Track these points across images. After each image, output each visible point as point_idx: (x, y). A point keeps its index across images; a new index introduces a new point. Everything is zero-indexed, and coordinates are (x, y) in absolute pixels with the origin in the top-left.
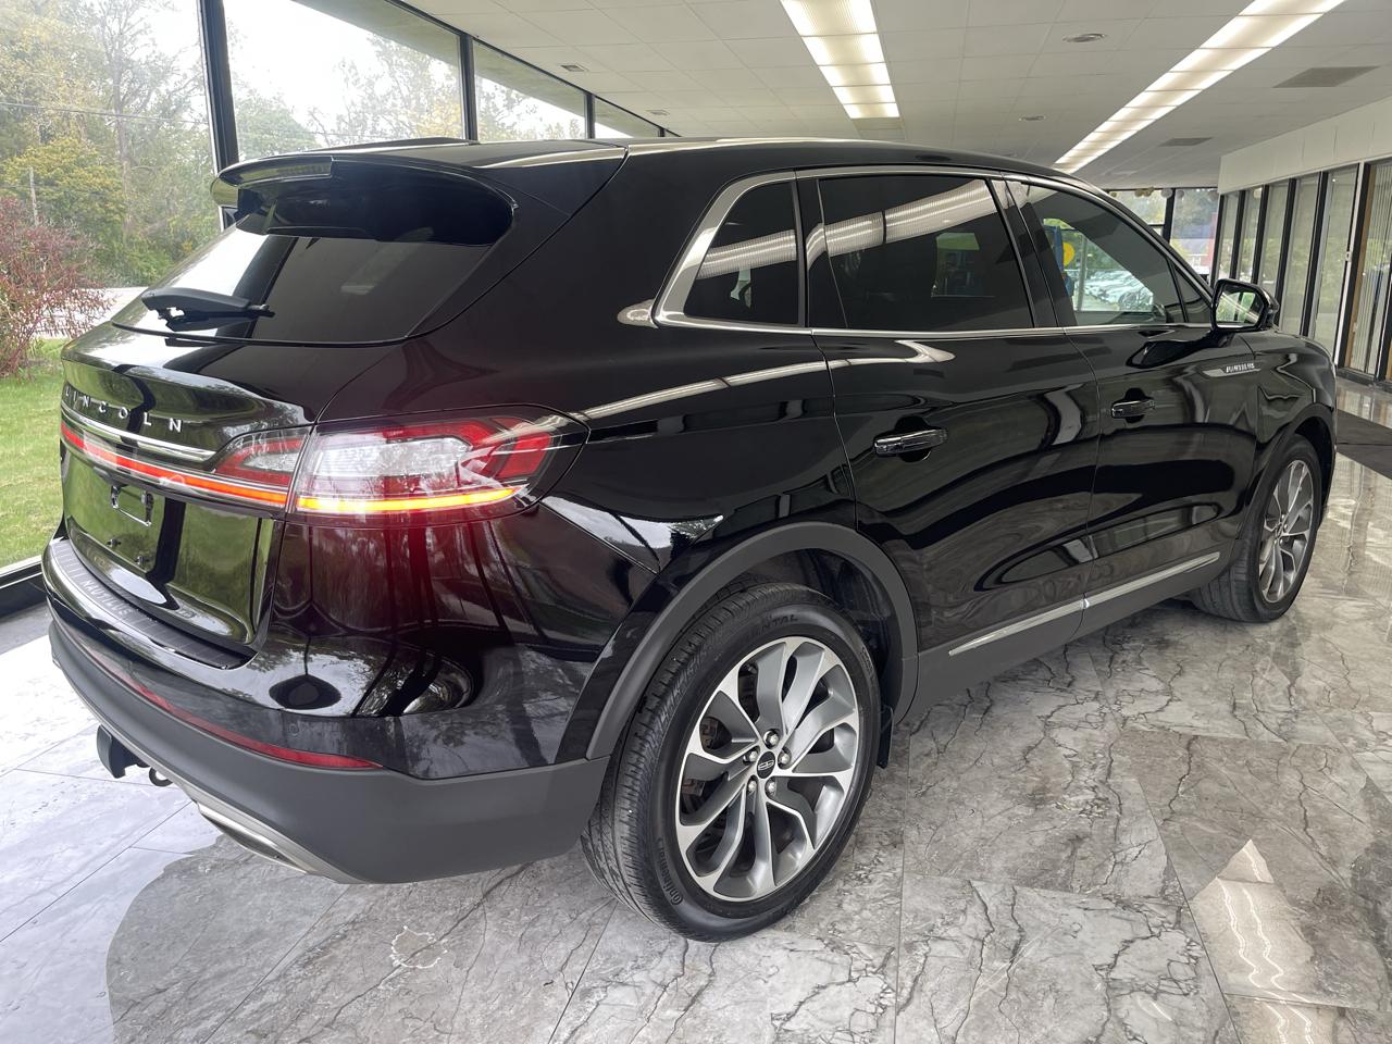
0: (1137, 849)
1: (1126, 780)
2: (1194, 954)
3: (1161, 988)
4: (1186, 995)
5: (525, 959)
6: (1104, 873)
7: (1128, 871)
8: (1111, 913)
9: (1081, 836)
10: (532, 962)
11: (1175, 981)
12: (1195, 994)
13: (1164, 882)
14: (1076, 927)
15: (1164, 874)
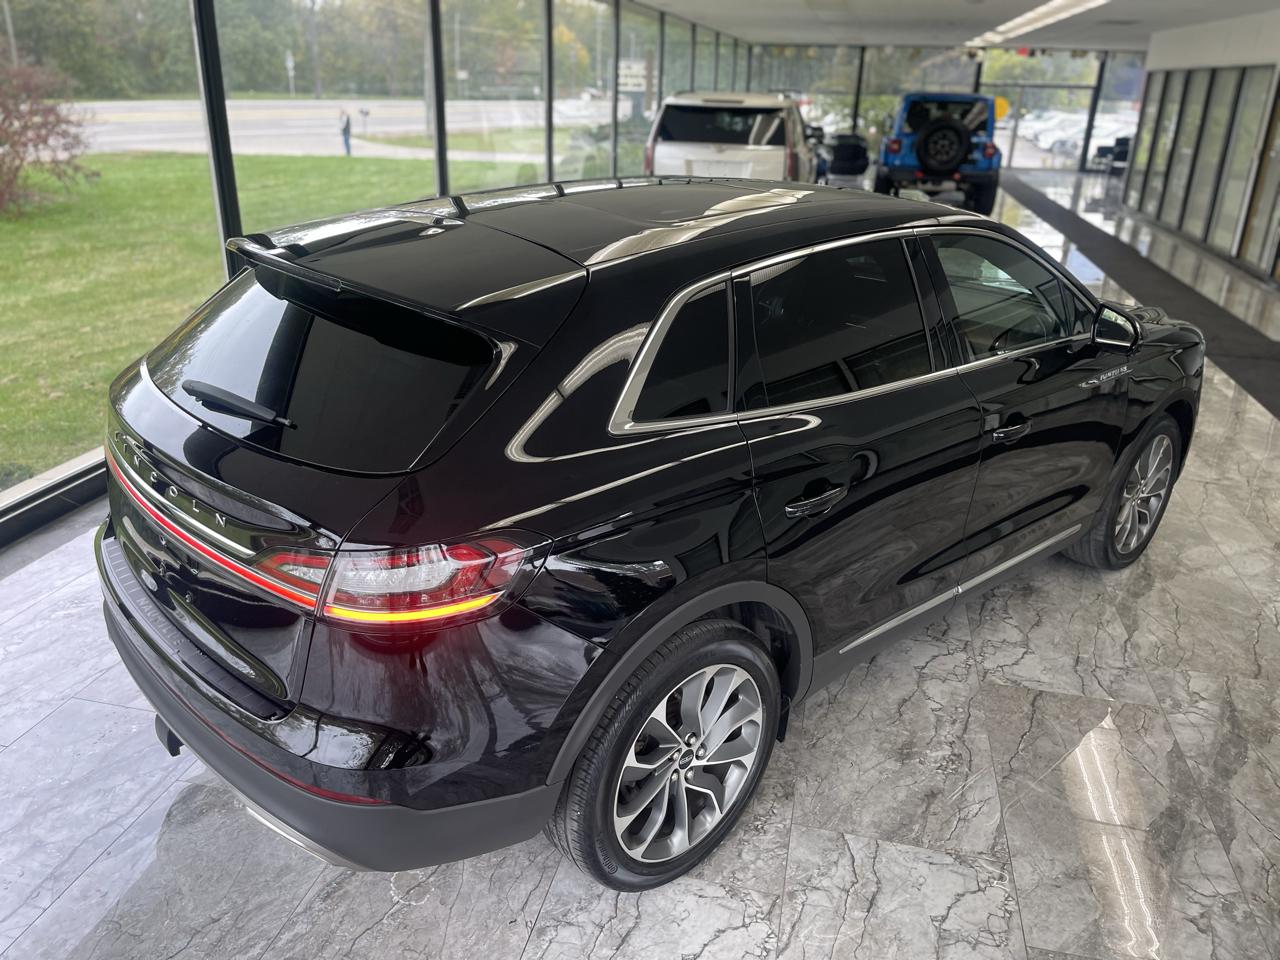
0: (978, 806)
1: (979, 735)
2: (1009, 909)
3: (980, 939)
4: (998, 946)
5: (494, 898)
6: (949, 828)
7: (968, 827)
8: (950, 868)
9: (935, 792)
10: (500, 901)
11: (992, 934)
12: (1006, 946)
13: (995, 839)
14: (921, 880)
15: (997, 831)
